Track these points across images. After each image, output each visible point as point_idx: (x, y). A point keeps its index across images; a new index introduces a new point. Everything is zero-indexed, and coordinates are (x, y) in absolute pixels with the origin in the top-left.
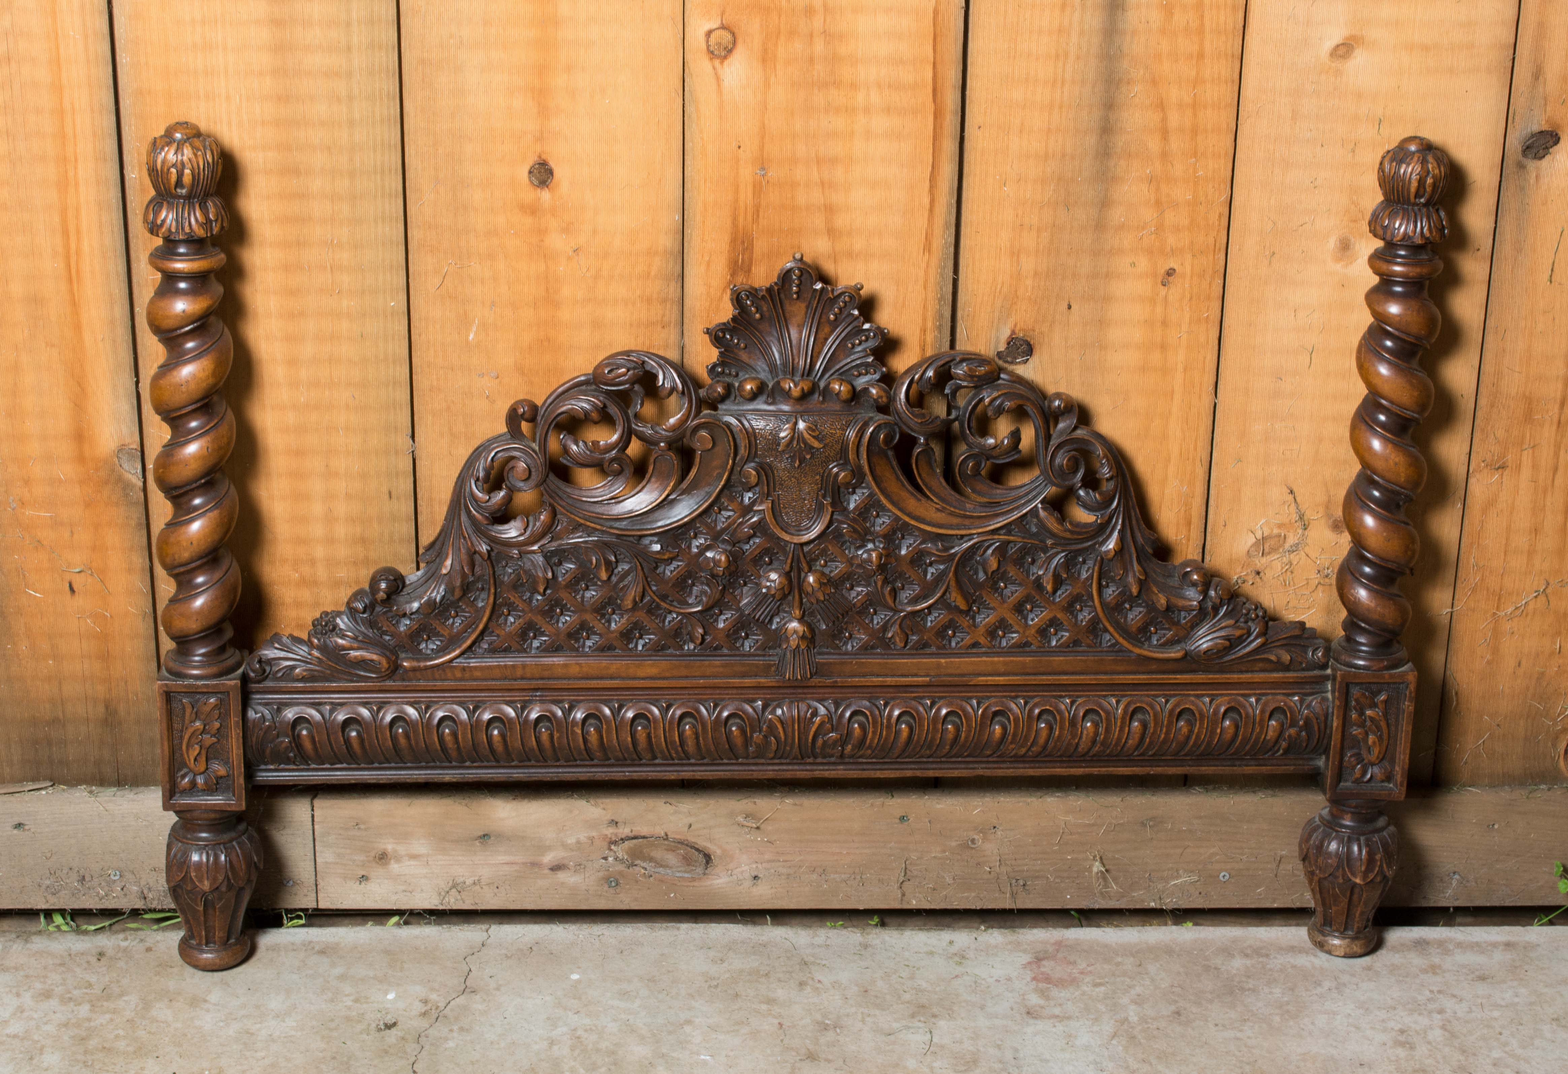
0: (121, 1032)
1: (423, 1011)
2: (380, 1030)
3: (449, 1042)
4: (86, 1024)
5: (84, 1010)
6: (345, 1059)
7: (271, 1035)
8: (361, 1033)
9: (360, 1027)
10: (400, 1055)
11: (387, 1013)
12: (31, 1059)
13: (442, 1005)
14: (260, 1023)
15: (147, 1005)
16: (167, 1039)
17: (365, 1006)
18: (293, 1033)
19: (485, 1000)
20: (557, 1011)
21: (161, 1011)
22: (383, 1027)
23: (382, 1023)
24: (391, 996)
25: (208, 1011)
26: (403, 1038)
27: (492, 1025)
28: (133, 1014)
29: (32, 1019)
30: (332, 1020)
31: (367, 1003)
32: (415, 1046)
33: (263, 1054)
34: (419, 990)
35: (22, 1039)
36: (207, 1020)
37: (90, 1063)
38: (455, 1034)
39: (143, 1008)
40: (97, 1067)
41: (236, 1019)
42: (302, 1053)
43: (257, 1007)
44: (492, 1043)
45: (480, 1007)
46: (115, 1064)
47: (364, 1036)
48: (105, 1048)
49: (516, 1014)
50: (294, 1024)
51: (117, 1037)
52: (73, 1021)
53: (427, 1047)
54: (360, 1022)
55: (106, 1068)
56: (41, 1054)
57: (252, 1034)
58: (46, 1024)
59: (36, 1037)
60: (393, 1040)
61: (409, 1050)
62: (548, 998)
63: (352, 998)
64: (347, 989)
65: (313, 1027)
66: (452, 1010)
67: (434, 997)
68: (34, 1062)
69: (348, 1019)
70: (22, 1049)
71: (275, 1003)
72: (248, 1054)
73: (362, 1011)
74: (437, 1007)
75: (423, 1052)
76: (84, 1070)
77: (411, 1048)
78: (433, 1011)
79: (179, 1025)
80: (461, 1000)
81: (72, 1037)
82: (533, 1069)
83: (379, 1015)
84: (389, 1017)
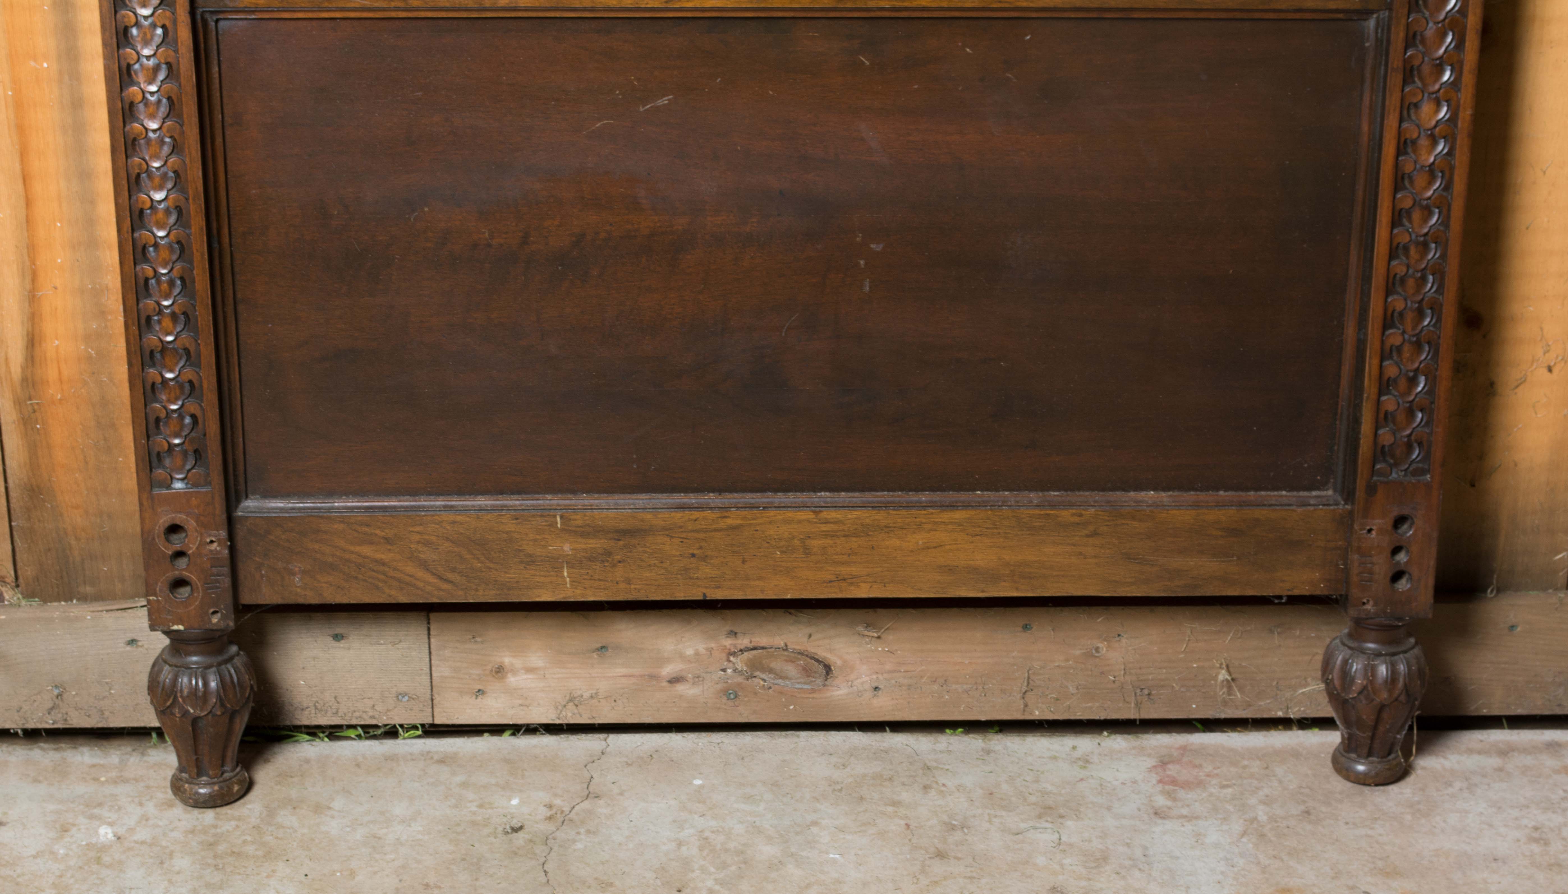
0: (249, 838)
1: (548, 815)
2: (507, 833)
3: (577, 843)
4: (213, 831)
5: (209, 818)
6: (475, 860)
7: (398, 839)
8: (489, 836)
9: (486, 831)
10: (529, 856)
11: (512, 818)
12: (162, 863)
13: (567, 809)
14: (387, 828)
15: (271, 813)
16: (295, 844)
17: (489, 811)
18: (420, 837)
19: (609, 805)
20: (682, 814)
21: (285, 817)
22: (510, 831)
23: (508, 827)
24: (515, 802)
25: (333, 817)
26: (531, 841)
27: (619, 828)
28: (258, 821)
29: (158, 826)
30: (458, 825)
31: (492, 808)
32: (544, 847)
33: (393, 856)
34: (543, 796)
35: (151, 845)
36: (333, 826)
37: (221, 866)
38: (582, 837)
39: (268, 815)
40: (229, 870)
41: (361, 824)
42: (431, 855)
43: (382, 813)
44: (620, 844)
45: (604, 811)
46: (245, 867)
47: (492, 839)
48: (234, 852)
49: (641, 817)
50: (420, 829)
51: (245, 842)
52: (199, 828)
53: (556, 848)
54: (486, 826)
55: (237, 871)
56: (171, 858)
57: (380, 838)
58: (172, 830)
59: (164, 843)
60: (521, 842)
61: (538, 852)
62: (672, 802)
63: (475, 804)
64: (470, 795)
65: (440, 832)
66: (577, 814)
67: (558, 802)
68: (165, 866)
69: (474, 823)
70: (152, 854)
71: (399, 809)
72: (377, 856)
73: (487, 816)
74: (562, 812)
75: (552, 854)
76: (215, 873)
77: (540, 850)
78: (559, 815)
79: (305, 831)
80: (586, 805)
81: (201, 843)
82: (663, 868)
83: (505, 820)
84: (515, 821)
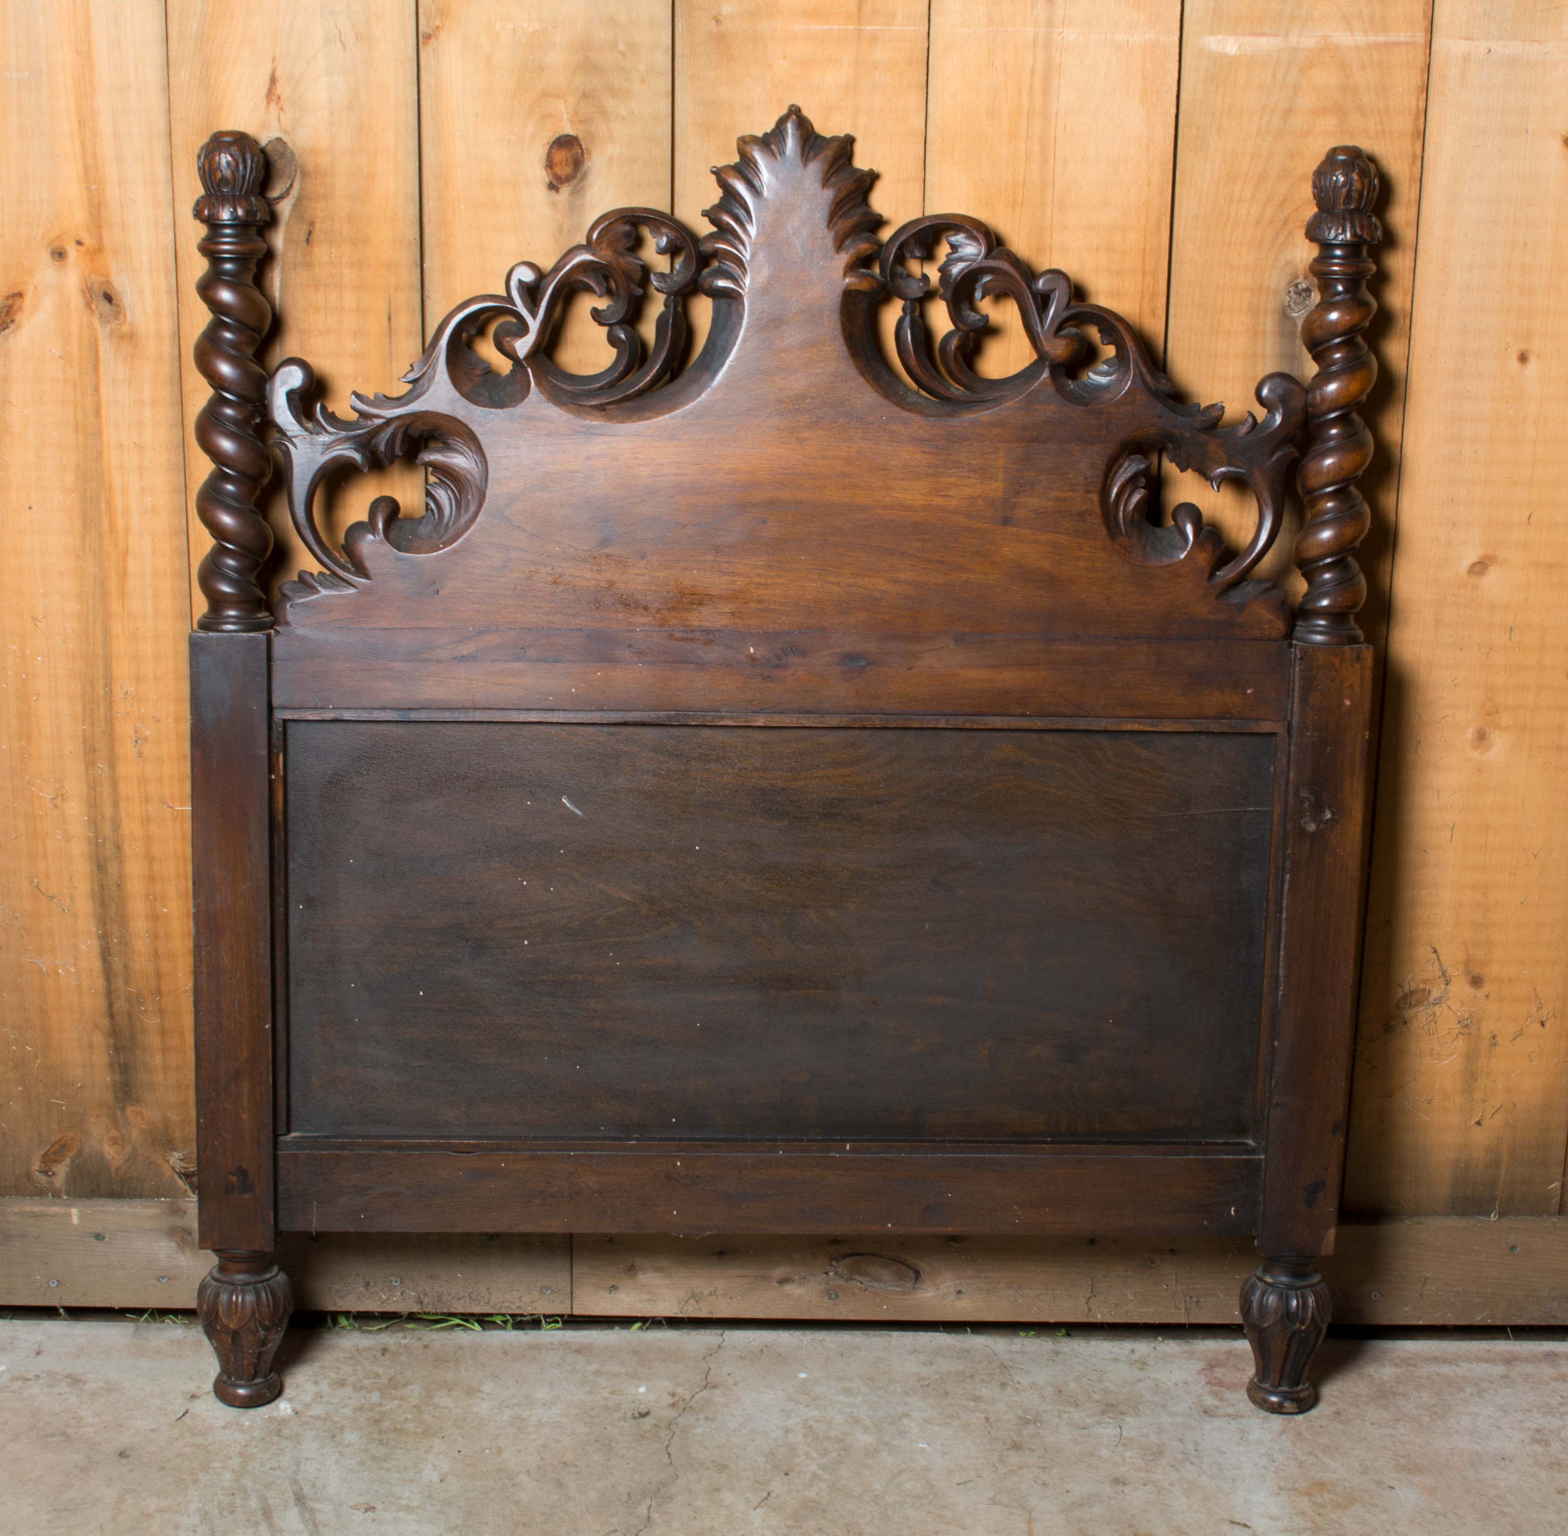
0: (410, 1416)
1: (672, 1402)
2: (635, 1418)
3: (696, 1429)
4: (379, 1409)
5: (375, 1397)
6: (607, 1442)
7: (540, 1421)
8: (619, 1420)
9: (617, 1415)
10: (655, 1439)
11: (640, 1404)
12: (334, 1436)
13: (687, 1397)
14: (530, 1410)
15: (429, 1394)
16: (450, 1423)
17: (620, 1397)
18: (559, 1419)
19: (725, 1394)
20: (789, 1404)
21: (442, 1399)
22: (638, 1416)
23: (636, 1412)
24: (642, 1390)
25: (483, 1399)
26: (656, 1425)
27: (733, 1416)
28: (418, 1401)
29: (331, 1403)
30: (592, 1409)
31: (622, 1395)
32: (668, 1431)
33: (535, 1436)
34: (667, 1385)
35: (325, 1420)
36: (483, 1408)
37: (385, 1441)
38: (702, 1423)
39: (427, 1396)
40: (392, 1445)
41: (508, 1407)
42: (568, 1436)
43: (526, 1397)
44: (734, 1430)
45: (721, 1399)
46: (406, 1443)
47: (621, 1423)
48: (397, 1429)
49: (753, 1407)
50: (560, 1412)
51: (406, 1419)
52: (367, 1406)
53: (678, 1433)
54: (616, 1410)
55: (400, 1446)
56: (342, 1433)
57: (524, 1420)
58: (344, 1407)
59: (335, 1419)
60: (647, 1427)
61: (662, 1435)
62: (780, 1393)
63: (608, 1390)
64: (603, 1382)
65: (576, 1415)
66: (697, 1402)
67: (680, 1390)
68: (337, 1439)
69: (606, 1408)
70: (325, 1428)
71: (541, 1394)
72: (522, 1436)
73: (618, 1402)
74: (684, 1400)
75: (675, 1437)
76: (380, 1447)
77: (664, 1433)
78: (681, 1403)
79: (459, 1411)
80: (704, 1394)
81: (368, 1419)
82: (772, 1453)
83: (633, 1405)
84: (642, 1407)
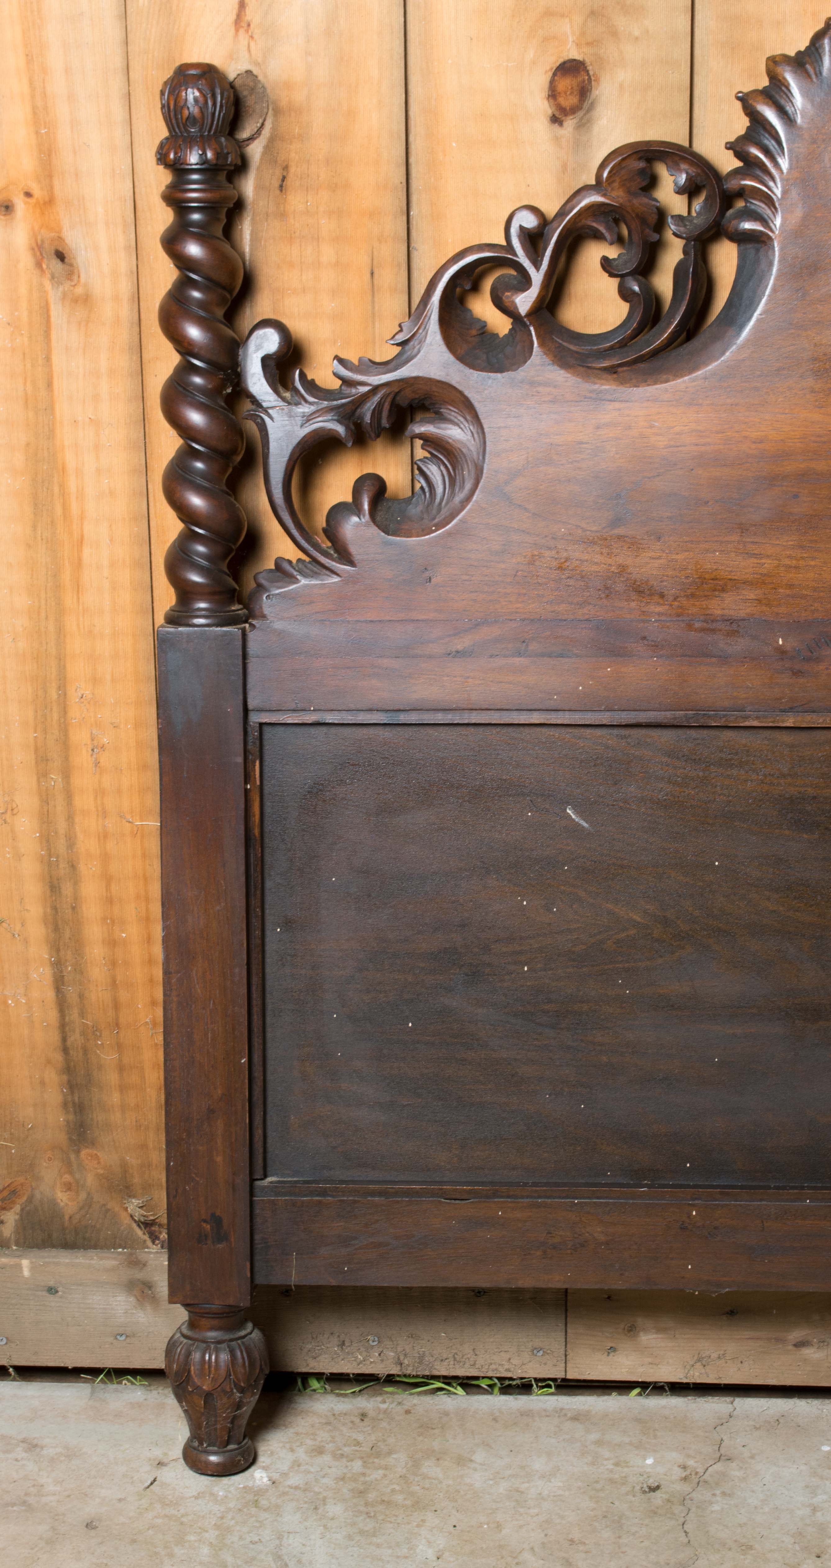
0: (397, 1488)
1: (683, 1476)
2: (644, 1492)
3: (713, 1505)
4: (362, 1479)
5: (357, 1465)
6: (616, 1518)
7: (540, 1494)
8: (627, 1494)
9: (624, 1489)
10: (668, 1515)
11: (648, 1477)
12: (316, 1508)
13: (701, 1470)
14: (528, 1482)
15: (416, 1464)
16: (441, 1494)
17: (626, 1469)
18: (560, 1492)
19: (741, 1468)
20: (813, 1479)
21: (430, 1468)
22: (647, 1490)
23: (645, 1486)
24: (650, 1461)
25: (475, 1470)
26: (668, 1501)
27: (753, 1491)
28: (404, 1471)
29: (309, 1472)
30: (597, 1482)
31: (628, 1467)
32: (681, 1507)
33: (536, 1511)
34: (675, 1457)
35: (305, 1490)
36: (477, 1479)
37: (372, 1514)
38: (718, 1498)
39: (413, 1466)
40: (381, 1518)
41: (503, 1478)
42: (573, 1511)
43: (522, 1468)
44: (756, 1507)
45: (737, 1473)
46: (396, 1516)
47: (630, 1497)
48: (384, 1501)
49: (774, 1482)
50: (561, 1484)
51: (393, 1491)
52: (349, 1475)
53: (693, 1509)
54: (623, 1484)
55: (389, 1519)
56: (325, 1504)
57: (522, 1493)
58: (324, 1477)
59: (317, 1489)
60: (659, 1502)
61: (676, 1512)
62: (803, 1467)
63: (611, 1462)
64: (606, 1453)
65: (579, 1488)
66: (711, 1476)
67: (691, 1463)
68: (320, 1511)
69: (612, 1481)
70: (306, 1499)
71: (539, 1464)
72: (521, 1510)
73: (624, 1475)
74: (697, 1473)
75: (690, 1514)
76: (368, 1520)
77: (678, 1509)
78: (693, 1476)
79: (451, 1482)
80: (719, 1467)
81: (352, 1490)
82: (800, 1533)
83: (641, 1479)
84: (651, 1480)
